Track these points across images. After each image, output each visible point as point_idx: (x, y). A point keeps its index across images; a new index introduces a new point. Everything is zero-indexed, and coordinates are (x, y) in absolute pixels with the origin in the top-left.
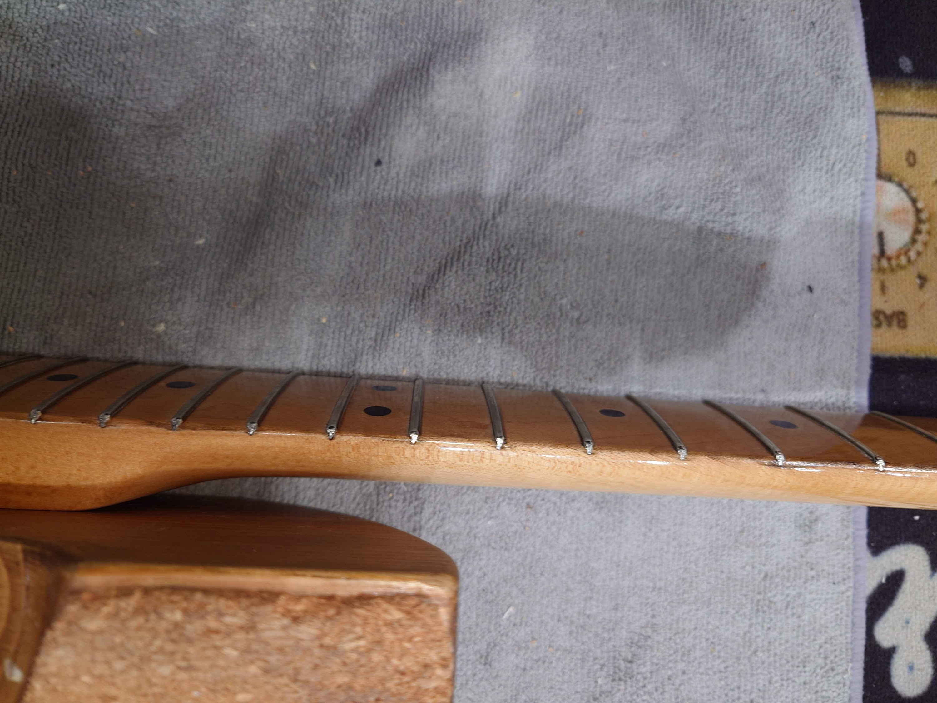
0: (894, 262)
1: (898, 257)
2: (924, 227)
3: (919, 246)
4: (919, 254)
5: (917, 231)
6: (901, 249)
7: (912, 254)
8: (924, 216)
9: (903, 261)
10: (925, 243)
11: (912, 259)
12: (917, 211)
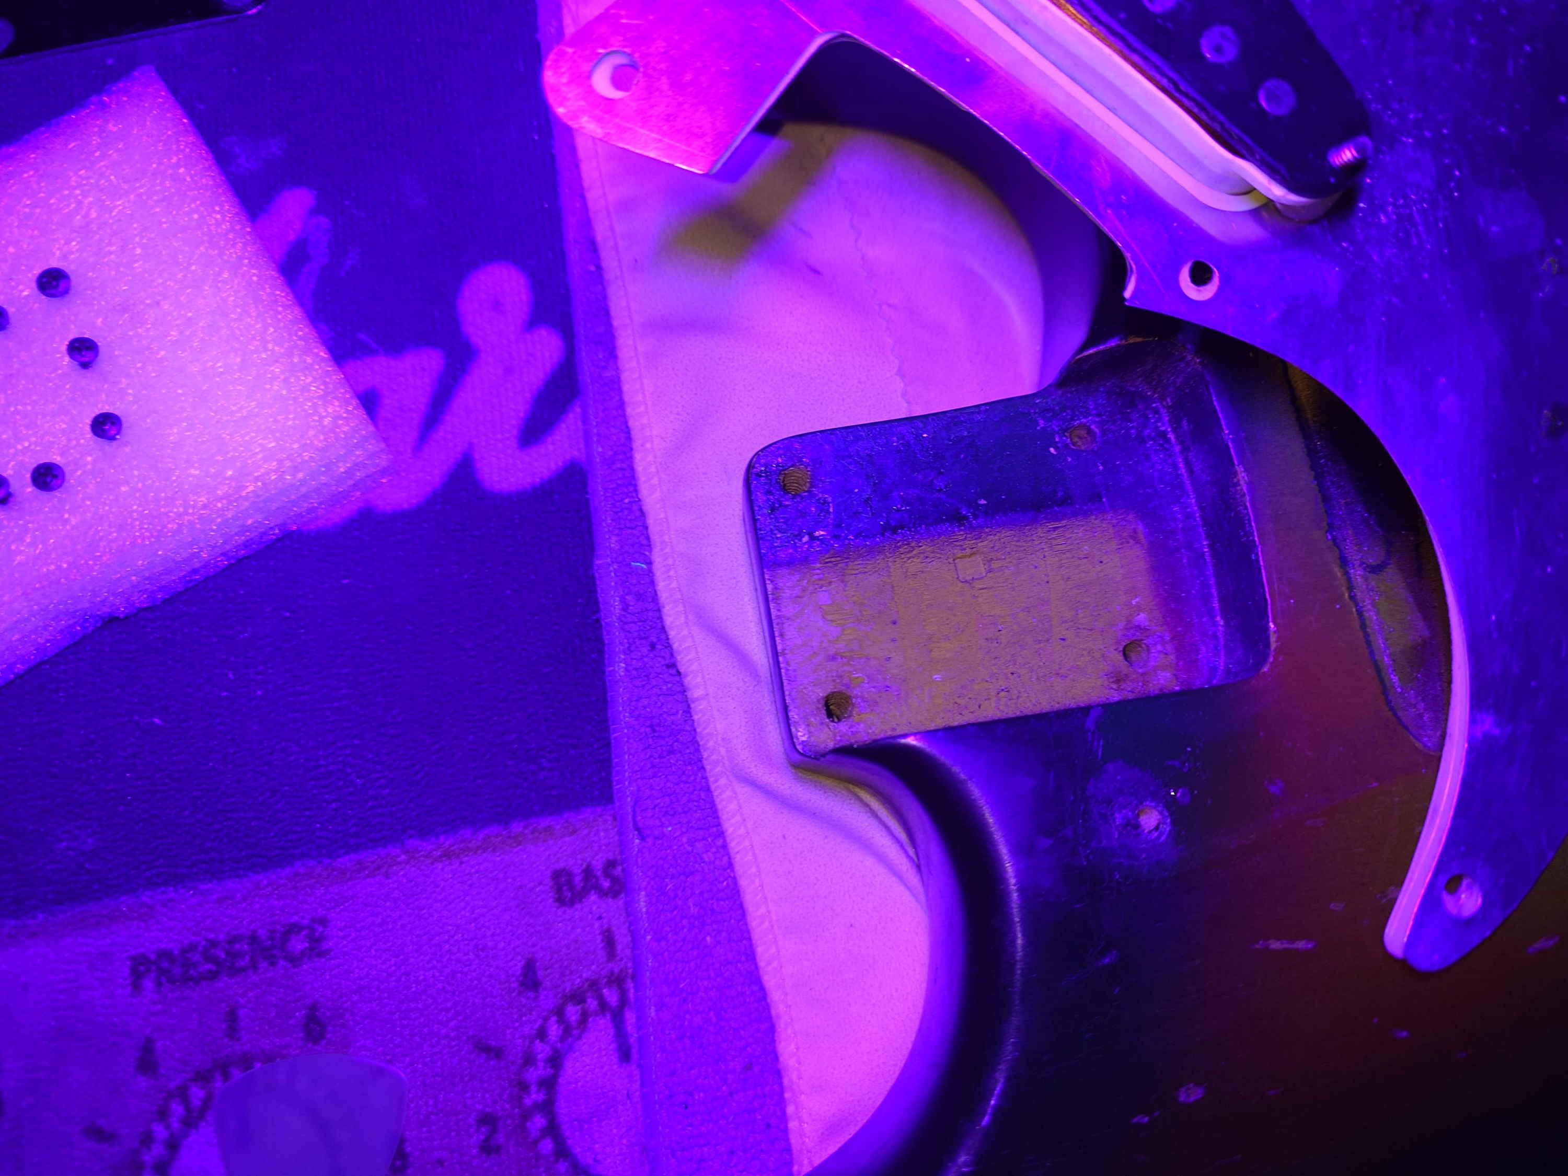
0: (592, 1004)
1: (584, 1018)
2: (535, 1096)
3: (542, 1050)
4: (542, 1034)
5: (549, 1084)
6: (580, 1038)
7: (554, 1031)
8: (539, 1121)
9: (573, 1012)
10: (529, 1059)
11: (554, 1019)
12: (553, 1129)
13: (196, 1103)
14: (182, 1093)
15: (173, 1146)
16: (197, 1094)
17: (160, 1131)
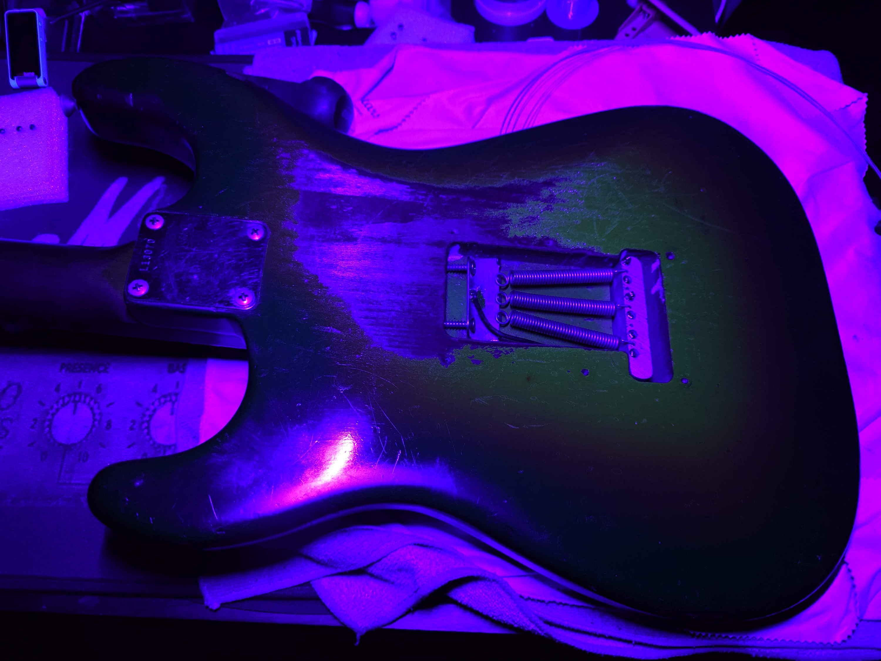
0: (168, 399)
1: (165, 402)
2: (146, 418)
3: (152, 408)
4: (153, 404)
5: (151, 416)
6: (162, 406)
7: (157, 403)
8: (146, 425)
9: (162, 400)
10: (148, 409)
11: (157, 401)
12: (148, 428)
13: (66, 401)
14: (63, 398)
15: (57, 410)
16: (67, 399)
17: (55, 406)
